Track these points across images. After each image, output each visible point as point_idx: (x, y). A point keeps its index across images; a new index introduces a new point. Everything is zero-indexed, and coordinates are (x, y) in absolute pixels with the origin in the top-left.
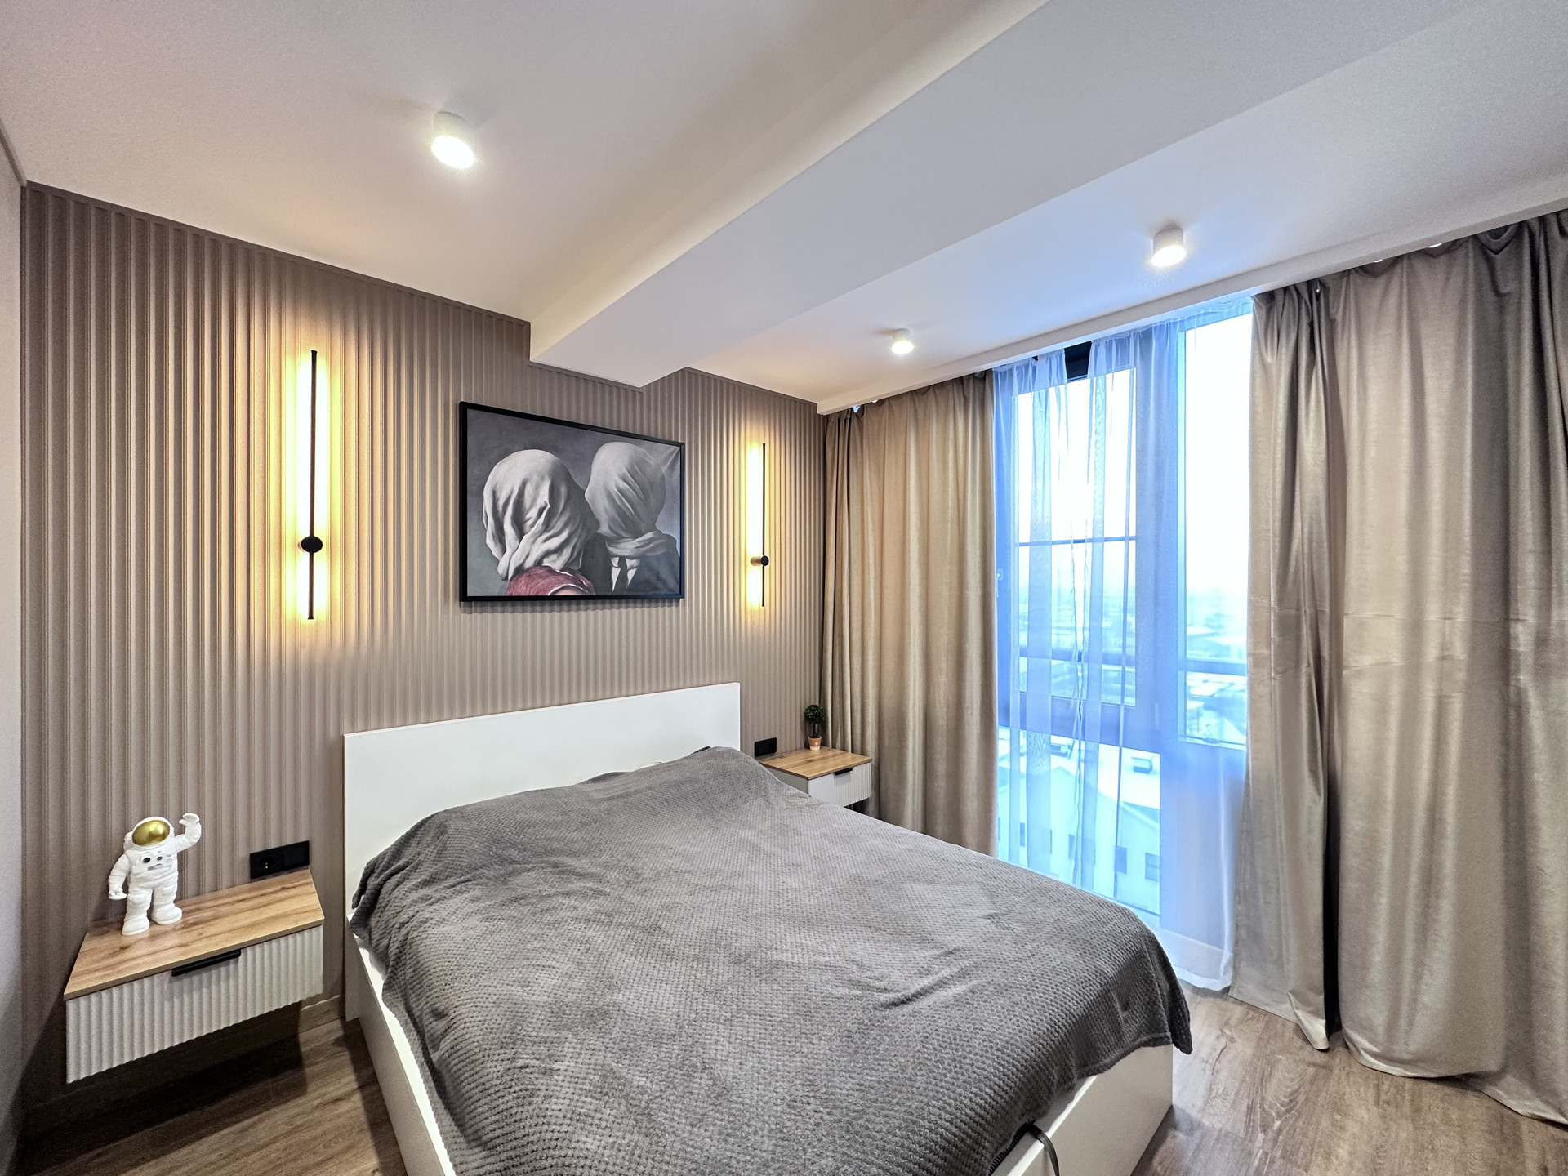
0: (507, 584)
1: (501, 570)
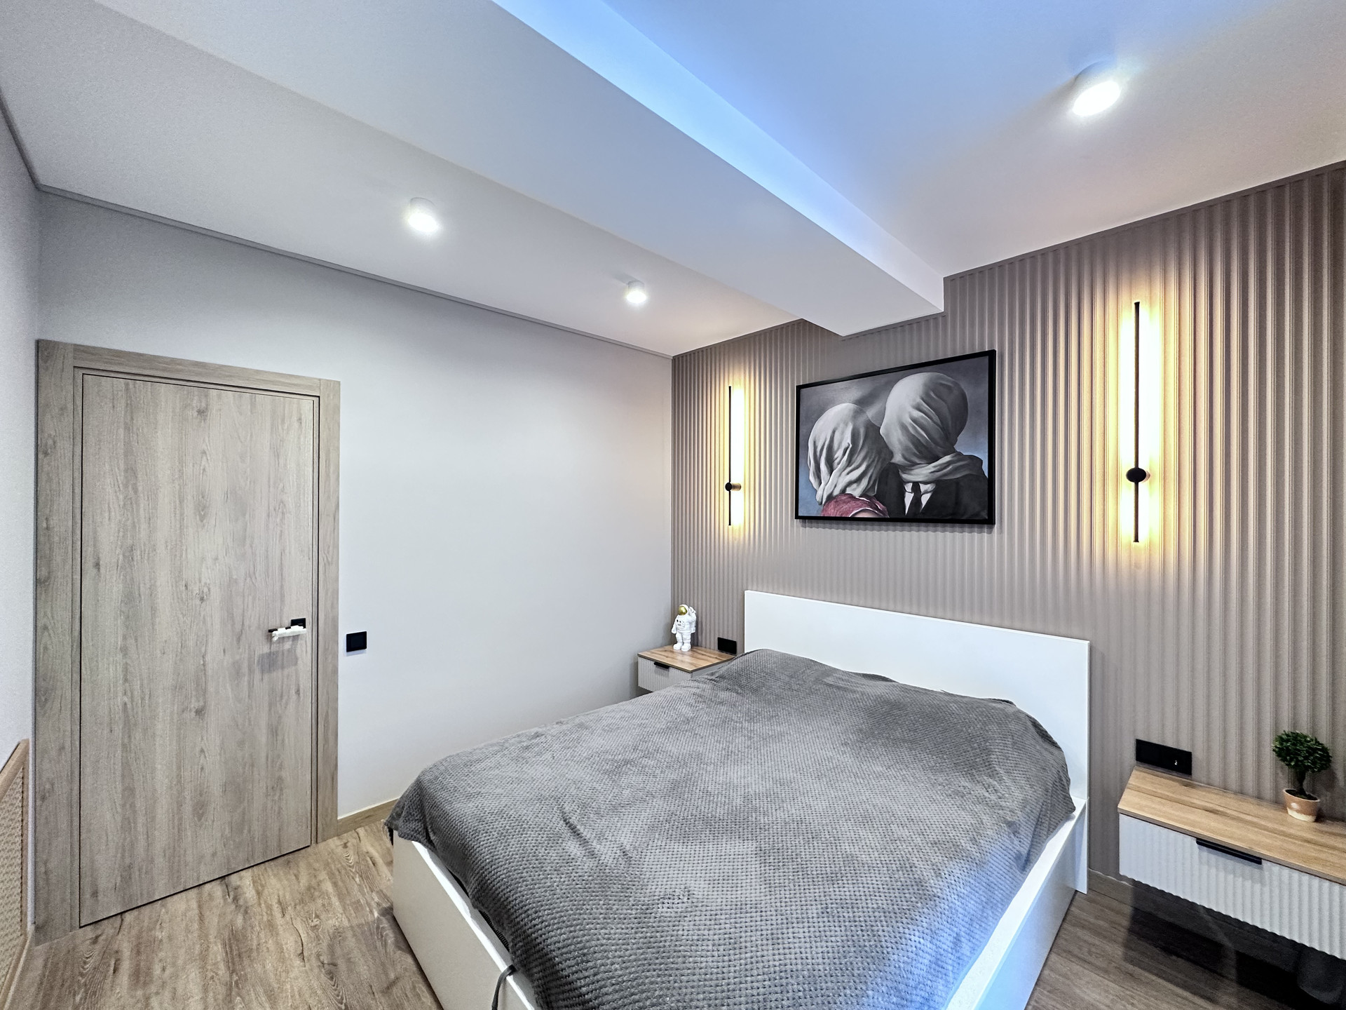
0: (822, 507)
1: (818, 498)
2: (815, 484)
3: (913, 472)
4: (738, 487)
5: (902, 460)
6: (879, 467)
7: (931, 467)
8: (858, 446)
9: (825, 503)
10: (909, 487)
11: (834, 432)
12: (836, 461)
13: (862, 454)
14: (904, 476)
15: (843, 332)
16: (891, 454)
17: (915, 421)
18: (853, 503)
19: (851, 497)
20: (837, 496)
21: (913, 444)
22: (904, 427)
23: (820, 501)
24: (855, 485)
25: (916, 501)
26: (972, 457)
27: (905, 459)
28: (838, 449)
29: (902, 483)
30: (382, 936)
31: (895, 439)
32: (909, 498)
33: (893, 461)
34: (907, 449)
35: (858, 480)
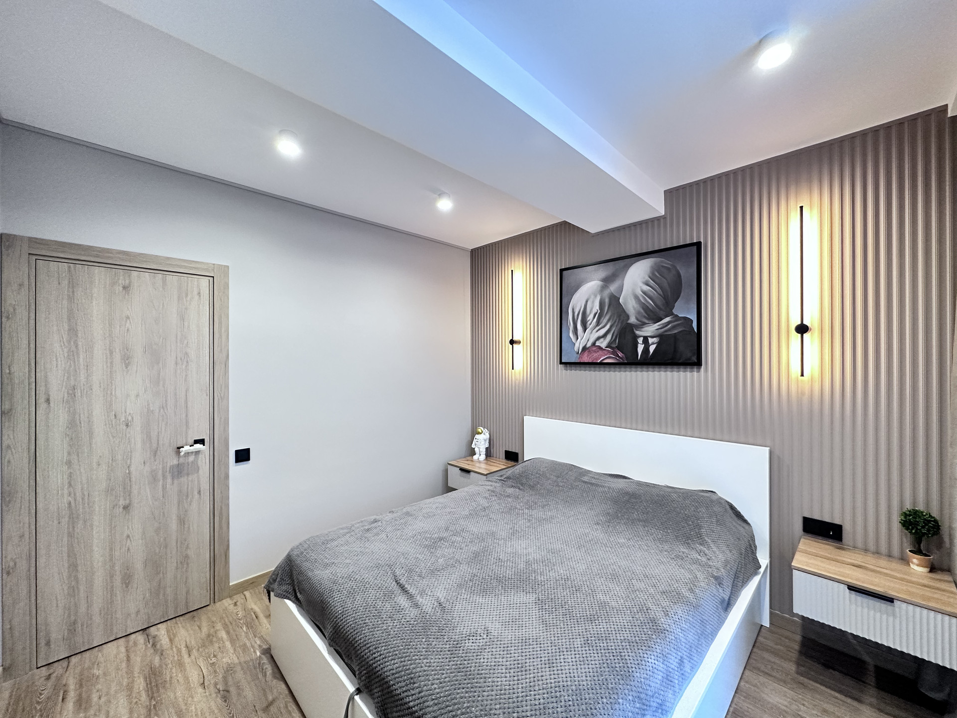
0: (578, 356)
1: (576, 349)
2: (574, 340)
3: (643, 329)
4: (519, 342)
5: (636, 321)
6: (619, 327)
7: (656, 326)
8: (604, 312)
9: (581, 352)
10: (640, 340)
11: (587, 302)
12: (589, 323)
13: (607, 317)
14: (637, 332)
15: (593, 230)
16: (628, 317)
17: (644, 293)
18: (600, 352)
19: (600, 348)
20: (589, 347)
21: (643, 309)
22: (636, 297)
23: (578, 351)
24: (602, 340)
25: (646, 350)
26: (685, 318)
27: (637, 319)
28: (590, 313)
29: (636, 337)
30: (263, 669)
31: (631, 306)
32: (640, 348)
33: (629, 322)
34: (639, 313)
35: (605, 336)
